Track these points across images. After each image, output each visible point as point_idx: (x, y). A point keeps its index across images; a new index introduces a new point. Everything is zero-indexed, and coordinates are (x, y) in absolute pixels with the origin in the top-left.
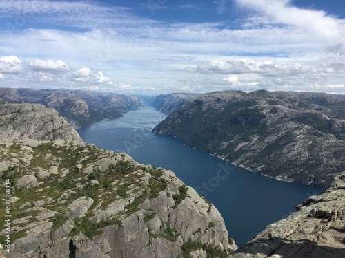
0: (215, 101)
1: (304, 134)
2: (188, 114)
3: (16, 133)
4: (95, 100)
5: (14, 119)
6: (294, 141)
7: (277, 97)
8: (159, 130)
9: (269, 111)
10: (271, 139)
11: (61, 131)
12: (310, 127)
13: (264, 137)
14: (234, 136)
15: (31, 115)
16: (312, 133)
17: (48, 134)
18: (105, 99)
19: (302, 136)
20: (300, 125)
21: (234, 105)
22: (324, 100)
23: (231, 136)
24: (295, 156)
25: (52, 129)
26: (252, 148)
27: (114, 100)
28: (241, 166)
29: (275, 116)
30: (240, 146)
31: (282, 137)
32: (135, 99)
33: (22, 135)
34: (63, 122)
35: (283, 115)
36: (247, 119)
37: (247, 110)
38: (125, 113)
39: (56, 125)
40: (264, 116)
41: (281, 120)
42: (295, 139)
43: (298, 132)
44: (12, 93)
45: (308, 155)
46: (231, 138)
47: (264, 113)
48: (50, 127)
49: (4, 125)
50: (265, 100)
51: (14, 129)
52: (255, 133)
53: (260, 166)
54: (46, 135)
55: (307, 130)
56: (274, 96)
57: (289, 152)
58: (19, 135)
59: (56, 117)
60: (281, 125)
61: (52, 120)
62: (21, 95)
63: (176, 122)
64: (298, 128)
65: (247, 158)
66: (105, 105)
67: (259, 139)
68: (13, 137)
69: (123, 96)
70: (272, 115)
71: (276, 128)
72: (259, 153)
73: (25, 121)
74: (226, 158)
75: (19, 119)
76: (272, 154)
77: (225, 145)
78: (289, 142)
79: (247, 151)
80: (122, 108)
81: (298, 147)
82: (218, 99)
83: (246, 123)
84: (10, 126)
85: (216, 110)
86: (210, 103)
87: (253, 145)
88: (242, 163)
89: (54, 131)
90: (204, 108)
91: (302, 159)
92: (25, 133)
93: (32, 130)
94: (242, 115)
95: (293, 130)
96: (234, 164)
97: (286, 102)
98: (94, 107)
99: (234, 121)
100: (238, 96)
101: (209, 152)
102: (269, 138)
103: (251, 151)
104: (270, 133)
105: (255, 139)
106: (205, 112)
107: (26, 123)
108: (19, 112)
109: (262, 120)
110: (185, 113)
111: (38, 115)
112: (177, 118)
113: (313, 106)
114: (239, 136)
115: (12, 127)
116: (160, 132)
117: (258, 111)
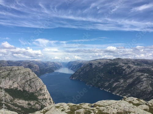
0: (98, 63)
1: (146, 78)
2: (86, 70)
3: (10, 81)
4: (41, 65)
5: (9, 74)
6: (142, 81)
7: (127, 61)
8: (73, 77)
9: (126, 67)
10: (130, 81)
11: (33, 80)
12: (147, 74)
13: (127, 80)
14: (111, 79)
15: (18, 72)
16: (149, 78)
17: (27, 81)
18: (46, 64)
19: (145, 79)
20: (143, 74)
21: (107, 65)
22: (147, 62)
23: (109, 80)
24: (144, 89)
25: (29, 79)
26: (121, 85)
27: (50, 64)
28: (117, 94)
29: (129, 70)
30: (115, 84)
31: (135, 80)
32: (59, 64)
33: (14, 83)
34: (34, 75)
35: (133, 69)
36: (116, 71)
37: (115, 67)
38: (55, 70)
39: (31, 77)
40: (124, 70)
41: (132, 71)
42: (142, 80)
43: (142, 77)
44: (5, 62)
45: (151, 88)
46: (110, 81)
47: (124, 68)
48: (28, 78)
49: (4, 77)
50: (122, 62)
51: (9, 79)
52: (121, 78)
53: (128, 94)
54: (26, 82)
55: (147, 76)
56: (125, 60)
57: (141, 86)
58: (12, 83)
59: (31, 72)
60: (133, 74)
61: (29, 74)
62: (8, 63)
63: (81, 74)
64: (142, 75)
65: (120, 91)
66: (46, 67)
67: (124, 81)
68: (9, 84)
69: (54, 62)
70: (128, 69)
71: (131, 75)
72: (125, 88)
73: (15, 75)
74: (109, 91)
75: (12, 74)
76: (132, 88)
77: (107, 84)
78: (140, 82)
79: (119, 87)
80: (53, 68)
81: (145, 84)
82: (99, 62)
83: (116, 73)
84: (7, 78)
85: (99, 67)
86: (96, 64)
87: (122, 84)
88: (118, 93)
89: (30, 80)
90: (93, 67)
91: (149, 90)
92: (15, 81)
93: (19, 80)
94: (114, 70)
95: (140, 76)
96: (114, 93)
97: (131, 63)
98: (41, 68)
99: (110, 72)
100: (109, 61)
101: (99, 88)
102: (129, 80)
103: (121, 87)
104: (129, 78)
105: (122, 81)
106: (94, 69)
107: (15, 76)
108: (11, 70)
109: (124, 72)
110: (85, 69)
111: (22, 72)
112: (81, 71)
113: (144, 65)
114: (114, 79)
115: (8, 78)
116: (73, 79)
117: (121, 67)
